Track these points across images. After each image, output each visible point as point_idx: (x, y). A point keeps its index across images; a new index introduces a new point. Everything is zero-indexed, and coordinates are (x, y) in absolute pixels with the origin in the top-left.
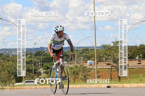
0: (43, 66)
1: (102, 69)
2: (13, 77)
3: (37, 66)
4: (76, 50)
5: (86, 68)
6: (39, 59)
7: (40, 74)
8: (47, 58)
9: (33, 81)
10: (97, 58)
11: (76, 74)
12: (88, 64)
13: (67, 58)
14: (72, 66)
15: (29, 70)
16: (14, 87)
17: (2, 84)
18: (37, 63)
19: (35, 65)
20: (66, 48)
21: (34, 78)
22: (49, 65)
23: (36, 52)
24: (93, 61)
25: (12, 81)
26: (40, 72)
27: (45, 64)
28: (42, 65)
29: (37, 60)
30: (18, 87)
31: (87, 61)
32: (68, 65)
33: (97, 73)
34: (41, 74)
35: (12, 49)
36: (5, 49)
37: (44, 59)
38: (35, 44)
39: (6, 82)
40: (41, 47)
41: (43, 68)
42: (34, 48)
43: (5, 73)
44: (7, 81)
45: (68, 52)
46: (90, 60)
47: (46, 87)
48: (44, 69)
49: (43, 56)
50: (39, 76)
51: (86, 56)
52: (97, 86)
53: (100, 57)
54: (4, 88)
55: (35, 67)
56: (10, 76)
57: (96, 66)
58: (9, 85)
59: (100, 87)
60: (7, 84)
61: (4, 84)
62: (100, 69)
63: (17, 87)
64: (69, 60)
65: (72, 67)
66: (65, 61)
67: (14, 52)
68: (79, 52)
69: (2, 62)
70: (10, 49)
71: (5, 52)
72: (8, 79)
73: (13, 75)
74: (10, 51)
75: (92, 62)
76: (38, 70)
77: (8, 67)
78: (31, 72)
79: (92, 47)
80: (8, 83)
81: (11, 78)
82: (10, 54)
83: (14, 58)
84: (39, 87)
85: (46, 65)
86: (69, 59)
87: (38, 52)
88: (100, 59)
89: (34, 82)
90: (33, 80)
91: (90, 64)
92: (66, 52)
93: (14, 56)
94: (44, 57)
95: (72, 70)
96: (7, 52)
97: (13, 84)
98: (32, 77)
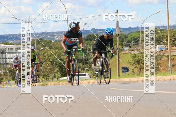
2: (57, 69)
3: (89, 55)
4: (141, 31)
6: (90, 45)
9: (84, 74)
10: (171, 40)
11: (142, 63)
12: (157, 49)
13: (128, 43)
14: (136, 52)
16: (59, 82)
17: (43, 79)
18: (88, 50)
19: (85, 53)
20: (126, 29)
23: (86, 36)
24: (164, 45)
25: (56, 75)
29: (89, 46)
32: (130, 51)
33: (170, 60)
35: (54, 32)
36: (46, 32)
38: (85, 24)
39: (48, 76)
40: (93, 29)
43: (47, 65)
45: (129, 34)
52: (172, 78)
53: (174, 39)
54: (46, 83)
55: (86, 55)
56: (53, 69)
57: (169, 53)
58: (53, 80)
60: (50, 79)
61: (45, 79)
62: (174, 55)
63: (63, 82)
65: (136, 54)
66: (125, 47)
67: (57, 36)
69: (42, 50)
70: (52, 32)
71: (45, 37)
72: (50, 73)
73: (57, 67)
74: (53, 35)
75: (163, 47)
76: (90, 59)
77: (50, 56)
78: (80, 63)
79: (161, 27)
80: (51, 77)
81: (55, 71)
83: (58, 44)
84: (93, 82)
86: (130, 44)
87: (89, 35)
89: (86, 75)
90: (83, 72)
91: (159, 50)
92: (127, 35)
93: (58, 42)
95: (136, 58)
96: (48, 37)
97: (58, 79)
98: (83, 69)
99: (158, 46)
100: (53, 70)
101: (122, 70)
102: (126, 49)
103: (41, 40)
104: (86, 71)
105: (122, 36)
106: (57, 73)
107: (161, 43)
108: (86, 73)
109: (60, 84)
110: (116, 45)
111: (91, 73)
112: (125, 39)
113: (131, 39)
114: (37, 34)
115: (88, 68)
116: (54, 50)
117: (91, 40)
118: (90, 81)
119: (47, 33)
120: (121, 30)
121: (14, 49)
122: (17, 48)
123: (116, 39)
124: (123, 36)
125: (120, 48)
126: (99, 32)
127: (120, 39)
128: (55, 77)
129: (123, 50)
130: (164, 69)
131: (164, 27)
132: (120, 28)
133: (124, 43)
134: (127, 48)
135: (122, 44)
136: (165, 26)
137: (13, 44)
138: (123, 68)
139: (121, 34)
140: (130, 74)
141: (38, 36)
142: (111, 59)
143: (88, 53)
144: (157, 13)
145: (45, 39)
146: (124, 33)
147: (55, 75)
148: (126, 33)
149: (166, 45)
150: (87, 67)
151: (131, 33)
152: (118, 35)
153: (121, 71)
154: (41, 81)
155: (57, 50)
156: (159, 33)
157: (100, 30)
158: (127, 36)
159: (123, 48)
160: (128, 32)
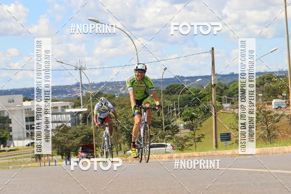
0: (183, 113)
2: (123, 137)
3: (171, 116)
5: (272, 114)
6: (173, 101)
7: (176, 130)
9: (165, 145)
12: (273, 106)
13: (230, 97)
15: (155, 123)
16: (127, 157)
18: (170, 109)
19: (165, 113)
20: (227, 75)
21: (166, 138)
22: (193, 111)
23: (166, 87)
24: (284, 99)
25: (122, 146)
26: (176, 126)
27: (187, 110)
29: (171, 102)
31: (270, 102)
32: (232, 110)
34: (178, 131)
35: (119, 82)
36: (106, 82)
37: (184, 99)
40: (176, 77)
41: (182, 119)
42: (163, 79)
45: (231, 83)
46: (276, 98)
48: (185, 120)
49: (181, 94)
50: (176, 135)
51: (268, 90)
55: (166, 116)
56: (118, 137)
58: (117, 153)
64: (233, 101)
66: (225, 103)
67: (123, 88)
70: (115, 82)
71: (105, 89)
73: (123, 134)
74: (116, 87)
75: (282, 103)
76: (172, 122)
78: (158, 127)
79: (279, 72)
81: (120, 140)
82: (116, 92)
83: (124, 100)
84: (178, 156)
85: (187, 113)
86: (233, 98)
87: (171, 86)
89: (167, 145)
90: (163, 142)
91: (277, 107)
92: (227, 85)
93: (124, 96)
94: (184, 95)
96: (110, 89)
97: (125, 152)
98: (163, 137)
99: (274, 101)
100: (118, 139)
101: (221, 138)
102: (226, 105)
103: (100, 94)
104: (167, 140)
105: (220, 87)
106: (124, 144)
107: (279, 96)
108: (167, 143)
109: (128, 160)
110: (212, 100)
111: (175, 142)
112: (225, 91)
113: (234, 91)
114: (93, 85)
115: (169, 136)
116: (119, 109)
117: (174, 93)
118: (172, 155)
119: (109, 84)
120: (219, 77)
121: (59, 108)
122: (64, 107)
123: (212, 91)
124: (222, 86)
125: (218, 105)
126: (185, 81)
127: (216, 91)
128: (121, 149)
129: (221, 108)
130: (283, 136)
131: (283, 72)
132: (216, 75)
133: (223, 97)
134: (228, 105)
135: (221, 99)
136: (285, 72)
137: (58, 101)
138: (222, 135)
139: (219, 84)
140: (233, 144)
141: (95, 89)
142: (204, 121)
143: (170, 113)
144: (271, 52)
145: (105, 93)
146: (222, 82)
147: (120, 146)
148: (226, 82)
149: (286, 99)
150: (169, 134)
151: (234, 82)
152: (215, 85)
153: (219, 139)
154: (100, 155)
155: (123, 109)
156: (275, 82)
157: (187, 78)
158: (227, 87)
159: (221, 104)
160: (229, 81)
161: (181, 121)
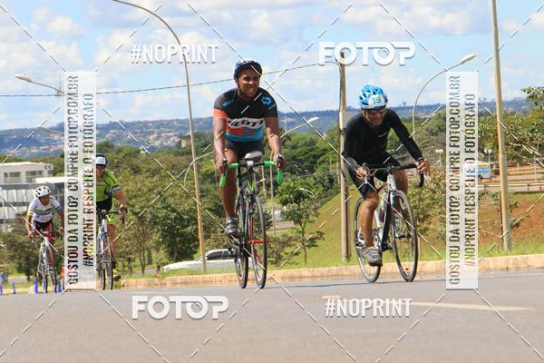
0: (280, 188)
1: (527, 196)
2: (156, 237)
4: (416, 118)
8: (294, 158)
10: (508, 144)
11: (417, 219)
16: (164, 278)
22: (301, 184)
24: (487, 161)
25: (154, 254)
26: (265, 213)
27: (288, 181)
28: (276, 185)
30: (179, 278)
33: (506, 208)
34: (270, 224)
35: (147, 122)
36: (122, 122)
39: (129, 260)
41: (278, 200)
44: (133, 256)
47: (296, 274)
48: (285, 203)
52: (511, 262)
53: (518, 141)
54: (122, 282)
56: (145, 236)
57: (501, 185)
58: (143, 270)
59: (522, 265)
60: (134, 269)
61: (120, 268)
62: (516, 193)
63: (174, 277)
67: (155, 135)
68: (426, 127)
70: (139, 122)
71: (119, 137)
72: (135, 248)
73: (156, 230)
74: (142, 132)
75: (484, 167)
77: (135, 196)
80: (138, 262)
81: (150, 243)
82: (143, 143)
85: (289, 187)
88: (517, 149)
93: (159, 151)
97: (159, 267)
100: (145, 241)
103: (108, 146)
106: (158, 250)
109: (165, 284)
110: (340, 161)
116: (147, 177)
119: (126, 126)
121: (23, 176)
122: (34, 173)
126: (285, 121)
128: (150, 262)
131: (486, 104)
132: (349, 109)
136: (489, 103)
137: (21, 161)
141: (98, 136)
142: (323, 203)
144: (463, 63)
145: (118, 145)
147: (150, 255)
149: (492, 159)
155: (156, 178)
157: (289, 115)
161: (276, 205)
